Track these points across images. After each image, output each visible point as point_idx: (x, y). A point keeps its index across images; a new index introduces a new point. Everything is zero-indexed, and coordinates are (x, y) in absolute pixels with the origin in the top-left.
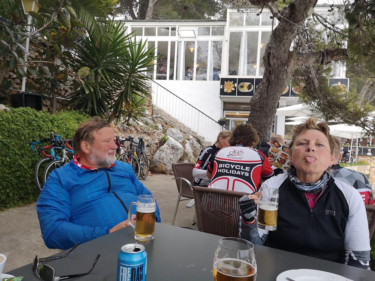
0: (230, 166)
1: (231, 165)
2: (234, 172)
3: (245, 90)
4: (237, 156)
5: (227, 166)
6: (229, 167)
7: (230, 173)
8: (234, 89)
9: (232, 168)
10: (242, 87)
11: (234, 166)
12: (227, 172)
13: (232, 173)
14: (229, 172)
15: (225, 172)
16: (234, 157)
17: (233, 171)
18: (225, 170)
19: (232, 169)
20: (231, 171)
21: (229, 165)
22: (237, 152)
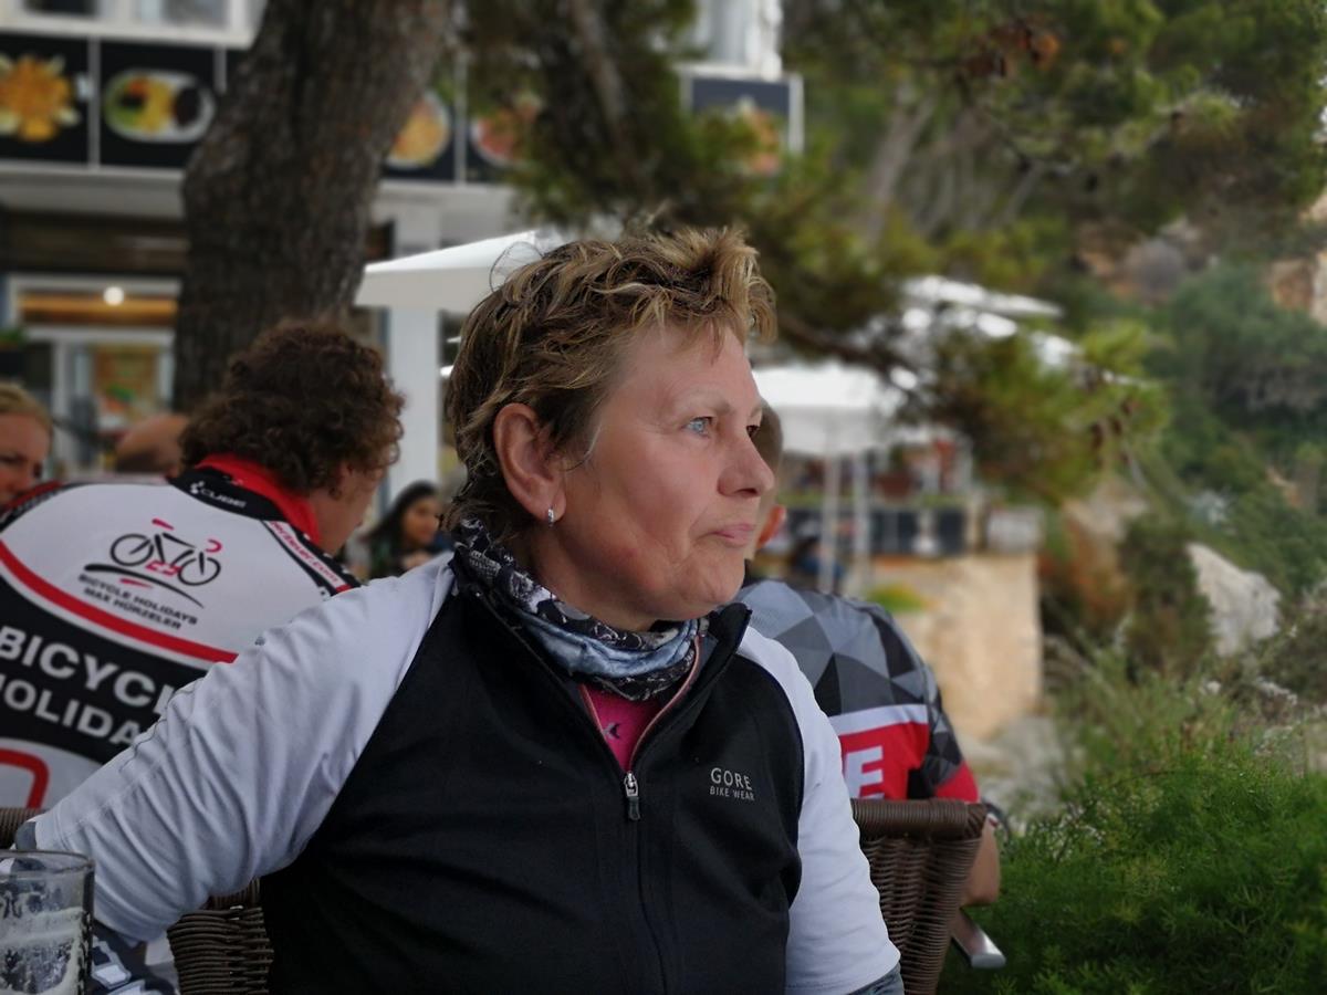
0: (81, 669)
1: (91, 662)
2: (96, 722)
3: (157, 125)
4: (157, 595)
5: (59, 661)
6: (66, 672)
7: (68, 720)
8: (68, 116)
9: (92, 683)
10: (134, 102)
11: (110, 669)
12: (42, 712)
13: (84, 726)
14: (53, 718)
15: (26, 705)
16: (135, 591)
17: (89, 712)
18: (31, 691)
19: (87, 698)
20: (73, 706)
21: (72, 656)
22: (172, 551)
